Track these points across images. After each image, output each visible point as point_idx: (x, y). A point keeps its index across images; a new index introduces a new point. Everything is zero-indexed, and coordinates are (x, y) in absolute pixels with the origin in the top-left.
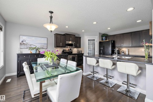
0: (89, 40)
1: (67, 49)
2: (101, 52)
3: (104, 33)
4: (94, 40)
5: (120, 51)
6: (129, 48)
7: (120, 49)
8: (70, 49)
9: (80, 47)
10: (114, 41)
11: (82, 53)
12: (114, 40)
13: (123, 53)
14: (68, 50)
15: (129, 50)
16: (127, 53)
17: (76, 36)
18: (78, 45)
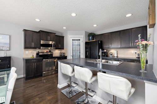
0: (73, 40)
1: (45, 51)
2: (87, 54)
3: (90, 32)
4: (79, 40)
5: (108, 53)
6: (117, 50)
7: (109, 51)
8: (50, 51)
9: (63, 49)
10: (101, 42)
11: (66, 55)
12: (101, 40)
13: (111, 56)
14: (47, 52)
15: (117, 51)
16: (116, 55)
17: (56, 34)
18: (60, 45)
